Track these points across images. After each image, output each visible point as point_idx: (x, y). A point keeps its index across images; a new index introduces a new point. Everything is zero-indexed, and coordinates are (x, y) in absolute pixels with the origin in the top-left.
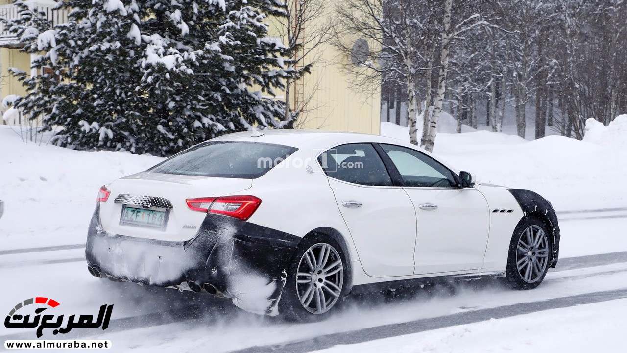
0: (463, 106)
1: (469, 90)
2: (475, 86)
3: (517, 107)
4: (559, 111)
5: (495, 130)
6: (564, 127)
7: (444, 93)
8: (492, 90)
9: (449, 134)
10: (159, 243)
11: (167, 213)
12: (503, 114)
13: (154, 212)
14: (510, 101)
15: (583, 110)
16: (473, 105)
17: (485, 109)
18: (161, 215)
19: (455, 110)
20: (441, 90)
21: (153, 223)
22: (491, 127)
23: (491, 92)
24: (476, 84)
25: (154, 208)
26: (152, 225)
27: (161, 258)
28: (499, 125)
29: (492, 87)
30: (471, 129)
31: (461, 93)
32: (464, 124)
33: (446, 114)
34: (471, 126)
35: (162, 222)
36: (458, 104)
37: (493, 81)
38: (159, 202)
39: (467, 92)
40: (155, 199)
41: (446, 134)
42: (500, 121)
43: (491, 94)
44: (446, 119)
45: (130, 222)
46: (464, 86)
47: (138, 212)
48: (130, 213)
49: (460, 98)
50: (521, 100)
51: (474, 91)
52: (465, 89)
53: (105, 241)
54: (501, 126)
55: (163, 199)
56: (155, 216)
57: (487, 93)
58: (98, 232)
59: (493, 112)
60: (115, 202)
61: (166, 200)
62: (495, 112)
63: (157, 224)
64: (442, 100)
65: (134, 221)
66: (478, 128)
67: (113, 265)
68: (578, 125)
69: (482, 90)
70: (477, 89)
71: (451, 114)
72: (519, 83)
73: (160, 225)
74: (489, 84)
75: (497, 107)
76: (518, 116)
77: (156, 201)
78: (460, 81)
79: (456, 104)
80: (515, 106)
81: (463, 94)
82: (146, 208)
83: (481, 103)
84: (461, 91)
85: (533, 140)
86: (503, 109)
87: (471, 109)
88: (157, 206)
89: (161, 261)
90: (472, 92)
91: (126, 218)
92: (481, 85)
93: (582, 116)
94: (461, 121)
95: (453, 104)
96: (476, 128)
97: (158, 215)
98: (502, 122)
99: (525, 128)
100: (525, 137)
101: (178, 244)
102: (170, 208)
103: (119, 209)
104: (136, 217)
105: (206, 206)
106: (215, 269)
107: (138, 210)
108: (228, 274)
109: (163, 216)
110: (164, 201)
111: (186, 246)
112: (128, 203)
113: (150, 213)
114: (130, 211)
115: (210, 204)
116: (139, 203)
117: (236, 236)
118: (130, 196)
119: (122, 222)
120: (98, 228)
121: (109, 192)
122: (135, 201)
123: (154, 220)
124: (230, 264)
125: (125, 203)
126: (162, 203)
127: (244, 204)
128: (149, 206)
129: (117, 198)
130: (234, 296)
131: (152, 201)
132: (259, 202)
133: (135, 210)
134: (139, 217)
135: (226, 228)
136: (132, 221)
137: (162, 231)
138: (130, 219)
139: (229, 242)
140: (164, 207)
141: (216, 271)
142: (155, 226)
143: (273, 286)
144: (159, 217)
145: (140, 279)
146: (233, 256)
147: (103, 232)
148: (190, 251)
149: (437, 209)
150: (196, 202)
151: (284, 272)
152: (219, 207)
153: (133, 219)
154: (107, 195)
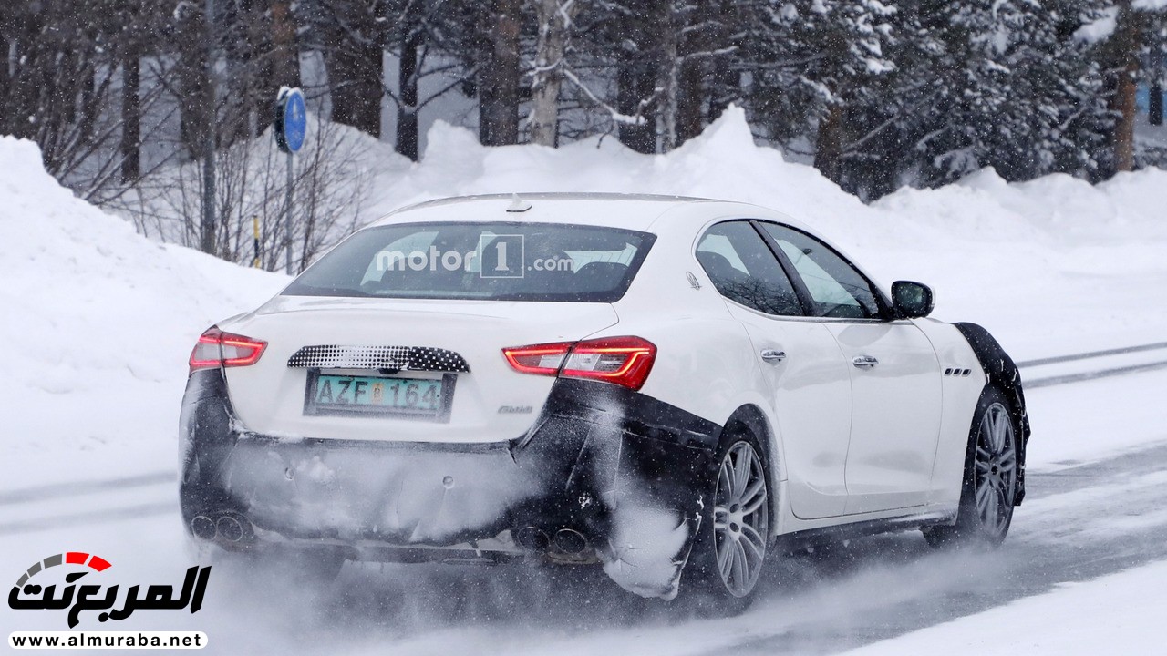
10: (442, 447)
11: (449, 381)
13: (410, 382)
18: (432, 388)
21: (410, 406)
25: (417, 374)
26: (408, 411)
27: (449, 480)
35: (438, 402)
38: (430, 358)
40: (418, 351)
45: (340, 408)
47: (359, 384)
48: (336, 388)
53: (269, 453)
55: (440, 350)
56: (413, 389)
58: (242, 436)
60: (291, 365)
61: (447, 352)
63: (421, 409)
65: (352, 406)
67: (298, 506)
73: (431, 409)
77: (422, 356)
82: (389, 373)
88: (428, 367)
89: (448, 488)
91: (325, 400)
97: (424, 388)
101: (493, 447)
102: (461, 370)
103: (300, 378)
104: (356, 395)
105: (552, 362)
106: (586, 496)
107: (362, 380)
108: (613, 506)
109: (438, 391)
110: (443, 355)
111: (514, 450)
112: (337, 364)
113: (398, 385)
114: (334, 383)
115: (562, 357)
116: (372, 362)
117: (626, 424)
118: (341, 349)
119: (314, 410)
120: (238, 428)
121: (264, 344)
122: (360, 358)
123: (412, 398)
124: (618, 487)
125: (327, 364)
126: (437, 359)
127: (631, 354)
128: (404, 368)
129: (296, 356)
130: (617, 553)
131: (409, 357)
132: (654, 350)
133: (353, 380)
134: (366, 394)
135: (602, 407)
136: (343, 405)
137: (439, 422)
138: (335, 400)
139: (612, 437)
140: (445, 368)
141: (588, 501)
142: (416, 412)
143: (682, 534)
144: (425, 390)
145: (386, 532)
146: (622, 466)
147: (257, 436)
148: (529, 461)
149: (877, 367)
150: (527, 355)
151: (700, 502)
152: (581, 362)
153: (346, 400)
154: (254, 351)
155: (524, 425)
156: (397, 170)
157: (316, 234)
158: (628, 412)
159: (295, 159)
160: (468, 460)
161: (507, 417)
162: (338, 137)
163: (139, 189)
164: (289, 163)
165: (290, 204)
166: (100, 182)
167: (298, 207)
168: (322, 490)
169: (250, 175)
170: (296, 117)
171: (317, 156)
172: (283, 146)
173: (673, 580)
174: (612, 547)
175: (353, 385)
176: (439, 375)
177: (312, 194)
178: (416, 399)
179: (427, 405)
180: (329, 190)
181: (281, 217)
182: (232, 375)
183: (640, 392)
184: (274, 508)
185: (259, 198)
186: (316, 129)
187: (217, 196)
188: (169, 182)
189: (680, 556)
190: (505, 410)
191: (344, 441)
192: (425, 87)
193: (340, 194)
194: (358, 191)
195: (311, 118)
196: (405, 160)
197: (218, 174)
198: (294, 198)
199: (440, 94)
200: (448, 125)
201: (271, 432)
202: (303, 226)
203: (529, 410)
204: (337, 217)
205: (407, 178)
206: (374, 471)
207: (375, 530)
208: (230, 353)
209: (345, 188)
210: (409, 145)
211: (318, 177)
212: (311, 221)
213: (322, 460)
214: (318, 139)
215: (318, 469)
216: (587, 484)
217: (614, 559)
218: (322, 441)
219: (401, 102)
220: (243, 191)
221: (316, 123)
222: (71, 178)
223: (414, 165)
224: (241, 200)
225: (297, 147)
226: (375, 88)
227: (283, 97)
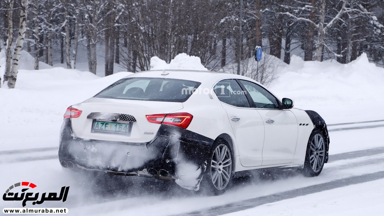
0: (40, 45)
1: (45, 30)
2: (50, 27)
3: (89, 46)
4: (126, 49)
5: (69, 67)
6: (130, 64)
7: (25, 33)
8: (66, 30)
9: (28, 71)
10: (127, 144)
11: (131, 125)
12: (76, 52)
13: (120, 124)
14: (82, 39)
15: (147, 49)
16: (49, 43)
17: (60, 48)
18: (126, 126)
19: (33, 48)
20: (22, 30)
21: (119, 131)
22: (65, 64)
23: (65, 32)
24: (51, 25)
25: (122, 122)
26: (119, 132)
27: (129, 153)
28: (72, 62)
29: (66, 28)
30: (47, 65)
31: (37, 33)
32: (40, 61)
33: (25, 52)
34: (47, 63)
35: (127, 130)
36: (35, 43)
37: (67, 22)
38: (125, 117)
39: (43, 32)
40: (122, 115)
41: (25, 71)
42: (74, 58)
43: (65, 34)
44: (25, 56)
45: (100, 131)
46: (40, 26)
47: (106, 124)
48: (100, 125)
49: (37, 37)
50: (92, 40)
51: (49, 31)
52: (41, 29)
53: (81, 143)
54: (75, 63)
55: (128, 115)
56: (121, 126)
57: (62, 33)
58: (74, 138)
59: (67, 51)
60: (88, 118)
61: (130, 116)
62: (69, 50)
63: (123, 132)
64: (23, 39)
65: (104, 130)
66: (53, 65)
67: (88, 159)
68: (143, 63)
69: (57, 31)
70: (52, 29)
71: (28, 52)
72: (90, 24)
73: (126, 132)
74: (64, 25)
75: (70, 46)
76: (89, 54)
77: (123, 117)
78: (37, 22)
79: (34, 43)
80: (86, 45)
81: (39, 34)
82: (114, 121)
83: (56, 42)
84: (38, 31)
85: (104, 77)
86: (77, 48)
87: (47, 48)
88: (124, 120)
89: (129, 156)
90: (48, 32)
91: (97, 128)
92: (56, 25)
93: (147, 55)
94: (39, 59)
95: (30, 43)
96: (52, 65)
97: (124, 126)
98: (75, 59)
99: (96, 65)
100: (97, 73)
101: (142, 144)
102: (134, 121)
103: (90, 122)
104: (105, 127)
105: (160, 119)
106: (168, 160)
107: (107, 123)
108: (177, 163)
109: (128, 127)
110: (129, 116)
111: (148, 145)
112: (100, 118)
113: (117, 125)
114: (100, 124)
115: (163, 118)
116: (109, 118)
117: (181, 139)
118: (101, 114)
119: (93, 131)
120: (73, 135)
121: (81, 111)
122: (106, 116)
123: (120, 129)
124: (178, 157)
125: (98, 118)
126: (127, 118)
127: (184, 118)
128: (118, 120)
129: (89, 115)
130: (178, 177)
131: (119, 117)
132: (192, 117)
133: (104, 123)
134: (108, 127)
135: (174, 133)
136: (102, 130)
137: (127, 136)
138: (99, 129)
139: (177, 142)
140: (129, 120)
141: (169, 161)
142: (121, 133)
143: (199, 171)
144: (124, 127)
145: (111, 168)
146: (179, 152)
147: (78, 138)
148: (151, 149)
149: (274, 123)
150: (153, 117)
151: (206, 162)
152: (168, 120)
153: (103, 129)
154: (79, 113)
155: (151, 138)
156: (284, 66)
157: (263, 80)
158: (182, 135)
159: (259, 63)
160: (134, 148)
161: (147, 135)
162: (269, 58)
163: (223, 69)
164: (258, 63)
165: (257, 74)
166: (214, 67)
167: (259, 74)
168: (94, 155)
169: (249, 66)
170: (260, 53)
171: (264, 62)
172: (256, 59)
173: (197, 185)
174: (176, 175)
175: (105, 124)
176: (128, 122)
177: (263, 71)
178: (121, 130)
179: (124, 131)
180: (267, 70)
181: (255, 76)
182: (73, 120)
183: (186, 129)
184: (82, 159)
185: (250, 72)
186: (264, 56)
187: (241, 71)
188: (230, 67)
189: (199, 178)
190: (146, 133)
191: (100, 141)
192: (292, 47)
193: (269, 71)
194: (273, 71)
195: (263, 53)
196: (285, 64)
197: (241, 65)
198: (258, 72)
199: (295, 49)
200: (296, 56)
201: (82, 137)
202: (260, 78)
203: (153, 133)
204: (268, 76)
205: (286, 68)
206: (108, 150)
207: (108, 167)
208: (73, 114)
209: (270, 70)
210: (287, 60)
211: (264, 67)
212: (262, 77)
213: (94, 146)
214: (265, 58)
215: (93, 149)
216: (168, 156)
217: (177, 178)
218: (94, 140)
219: (285, 50)
220: (247, 70)
221: (264, 55)
222: (208, 66)
223: (288, 65)
224: (246, 72)
225: (260, 60)
226: (279, 48)
227: (257, 48)
